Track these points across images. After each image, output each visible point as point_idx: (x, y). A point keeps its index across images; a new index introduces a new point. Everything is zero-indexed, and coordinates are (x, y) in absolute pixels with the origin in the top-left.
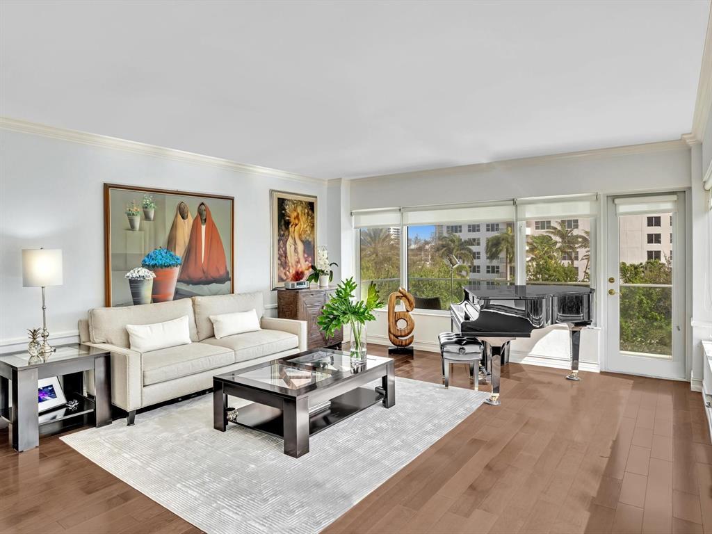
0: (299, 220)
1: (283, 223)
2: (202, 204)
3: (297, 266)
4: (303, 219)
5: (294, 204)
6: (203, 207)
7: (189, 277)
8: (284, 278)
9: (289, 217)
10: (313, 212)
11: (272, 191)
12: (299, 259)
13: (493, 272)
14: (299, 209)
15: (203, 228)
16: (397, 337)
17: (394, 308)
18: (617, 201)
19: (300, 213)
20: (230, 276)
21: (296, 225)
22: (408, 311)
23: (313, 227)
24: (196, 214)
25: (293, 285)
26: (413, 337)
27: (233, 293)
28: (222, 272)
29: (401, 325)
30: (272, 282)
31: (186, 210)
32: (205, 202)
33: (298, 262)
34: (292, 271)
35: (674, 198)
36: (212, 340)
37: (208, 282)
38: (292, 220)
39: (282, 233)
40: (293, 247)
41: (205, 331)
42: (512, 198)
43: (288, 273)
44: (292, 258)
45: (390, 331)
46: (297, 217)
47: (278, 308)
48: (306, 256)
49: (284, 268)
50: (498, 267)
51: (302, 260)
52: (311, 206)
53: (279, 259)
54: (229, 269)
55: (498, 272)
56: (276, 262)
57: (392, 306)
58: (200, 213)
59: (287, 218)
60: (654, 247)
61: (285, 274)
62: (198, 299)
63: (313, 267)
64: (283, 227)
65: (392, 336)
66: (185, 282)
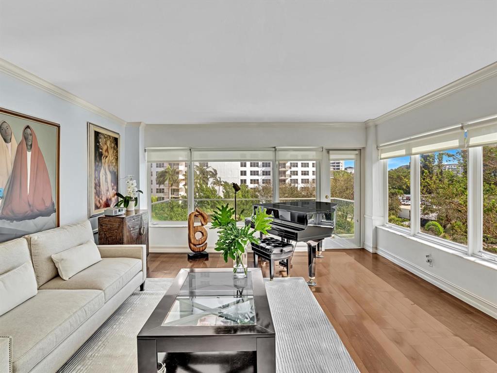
0: (108, 152)
1: (97, 155)
2: (28, 127)
3: (107, 194)
4: (111, 151)
5: (105, 138)
6: (28, 131)
7: (13, 212)
8: (99, 205)
9: (102, 149)
10: (117, 146)
11: (89, 124)
12: (108, 187)
13: (160, 192)
14: (108, 143)
15: (29, 154)
16: (195, 245)
17: (193, 224)
19: (109, 146)
20: (56, 207)
21: (107, 157)
22: (203, 225)
23: (117, 159)
24: (21, 137)
26: (206, 243)
28: (48, 204)
29: (198, 236)
30: (89, 211)
31: (9, 132)
33: (108, 190)
34: (104, 199)
37: (34, 217)
38: (104, 152)
39: (97, 163)
40: (104, 176)
42: (274, 146)
43: (101, 201)
44: (103, 188)
45: (190, 241)
46: (107, 150)
47: (99, 233)
48: (113, 184)
49: (99, 197)
51: (110, 189)
52: (116, 140)
53: (95, 188)
54: (55, 200)
55: (163, 192)
56: (94, 191)
57: (191, 222)
58: (26, 138)
59: (101, 150)
60: (243, 177)
61: (99, 202)
62: (35, 237)
64: (98, 159)
65: (192, 246)
66: (8, 219)
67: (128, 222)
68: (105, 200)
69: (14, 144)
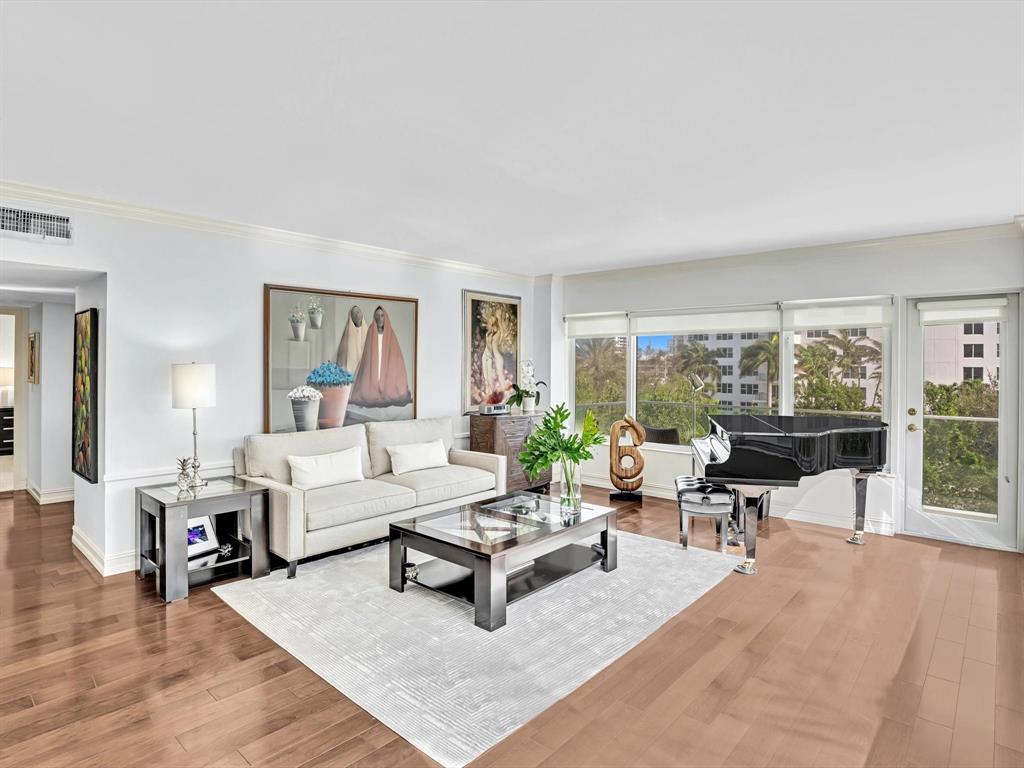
0: (498, 327)
1: (478, 330)
2: (380, 308)
3: (494, 385)
4: (503, 325)
5: (492, 307)
6: (380, 312)
7: (362, 398)
8: (479, 400)
9: (486, 323)
10: (516, 316)
11: (465, 292)
12: (497, 376)
13: (750, 392)
14: (498, 314)
15: (380, 337)
16: (621, 478)
17: (617, 441)
18: (921, 306)
19: (499, 317)
20: (412, 396)
21: (495, 333)
22: (635, 445)
23: (515, 336)
24: (371, 320)
25: (489, 409)
26: (642, 478)
27: (415, 418)
28: (403, 392)
29: (627, 463)
30: (463, 405)
31: (359, 315)
32: (382, 305)
33: (496, 380)
34: (489, 392)
35: (1003, 301)
36: (388, 476)
37: (386, 405)
38: (489, 327)
39: (477, 343)
40: (490, 361)
41: (381, 466)
42: (777, 300)
43: (483, 394)
44: (488, 375)
45: (612, 471)
46: (496, 324)
47: (471, 437)
48: (506, 372)
49: (479, 388)
50: (756, 386)
51: (501, 378)
52: (513, 309)
53: (473, 376)
55: (756, 392)
56: (469, 379)
57: (614, 438)
58: (377, 319)
59: (484, 325)
60: (974, 362)
61: (480, 395)
62: (373, 425)
63: (515, 387)
64: (478, 337)
65: (615, 477)
66: (357, 404)
67: (502, 424)
68: (491, 393)
69: (365, 327)
